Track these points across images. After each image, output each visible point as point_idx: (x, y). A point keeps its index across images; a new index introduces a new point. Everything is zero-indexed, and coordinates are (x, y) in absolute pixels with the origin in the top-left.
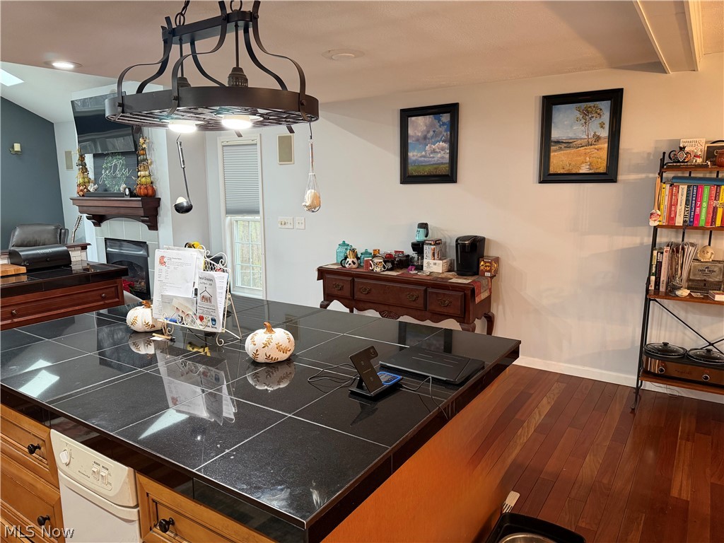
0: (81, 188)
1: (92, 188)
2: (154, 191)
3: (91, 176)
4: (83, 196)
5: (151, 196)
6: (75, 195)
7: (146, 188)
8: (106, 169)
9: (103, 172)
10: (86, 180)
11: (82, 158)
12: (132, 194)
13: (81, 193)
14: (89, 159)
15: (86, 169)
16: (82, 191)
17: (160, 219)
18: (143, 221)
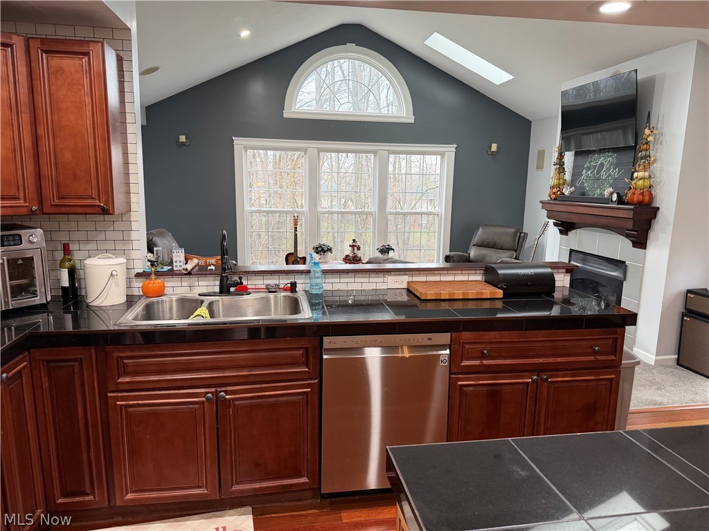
0: (555, 190)
1: (567, 191)
2: (651, 198)
3: (568, 177)
4: (555, 199)
5: (646, 205)
6: (546, 198)
7: (642, 194)
8: (589, 168)
9: (584, 172)
10: (561, 181)
11: (561, 157)
12: (620, 201)
13: (553, 196)
14: (569, 157)
15: (564, 168)
16: (554, 193)
17: (652, 235)
18: (627, 236)
